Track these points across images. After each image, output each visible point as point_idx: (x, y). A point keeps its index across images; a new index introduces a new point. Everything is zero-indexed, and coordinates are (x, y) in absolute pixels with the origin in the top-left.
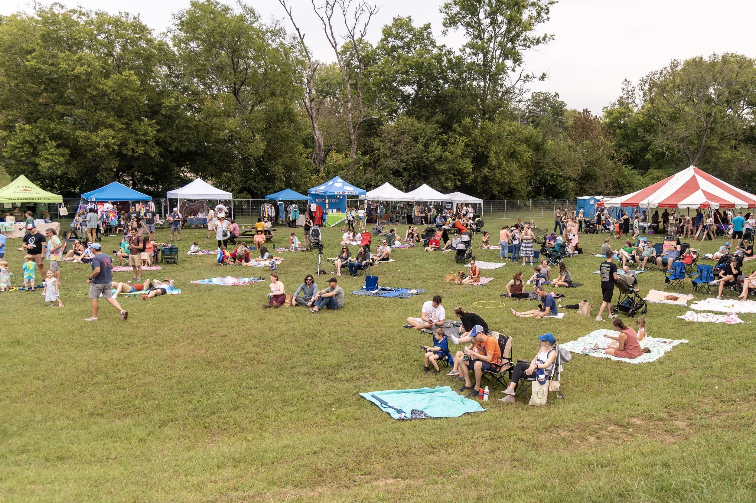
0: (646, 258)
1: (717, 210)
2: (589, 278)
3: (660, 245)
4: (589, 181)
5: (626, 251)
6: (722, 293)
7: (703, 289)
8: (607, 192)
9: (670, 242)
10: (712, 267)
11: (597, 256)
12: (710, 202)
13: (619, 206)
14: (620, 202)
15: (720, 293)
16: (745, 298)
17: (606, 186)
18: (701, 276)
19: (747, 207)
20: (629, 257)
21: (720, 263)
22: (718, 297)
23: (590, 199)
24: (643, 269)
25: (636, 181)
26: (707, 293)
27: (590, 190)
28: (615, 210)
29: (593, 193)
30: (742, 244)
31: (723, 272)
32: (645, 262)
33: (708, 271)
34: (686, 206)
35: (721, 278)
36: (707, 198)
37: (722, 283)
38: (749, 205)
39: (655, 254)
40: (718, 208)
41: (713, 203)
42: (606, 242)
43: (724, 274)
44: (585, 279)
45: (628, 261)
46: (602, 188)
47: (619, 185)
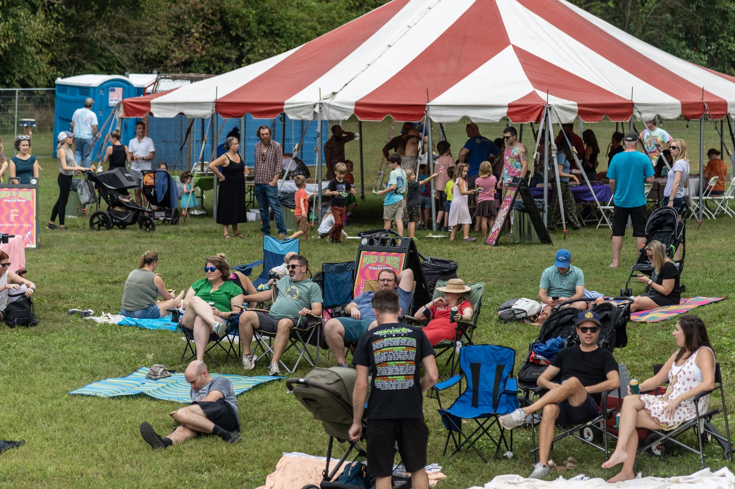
0: (284, 323)
1: (568, 127)
2: (51, 417)
3: (342, 268)
4: (109, 12)
5: (207, 297)
6: (553, 454)
7: (483, 441)
8: (179, 55)
9: (382, 257)
10: (513, 352)
11: (100, 320)
12: (542, 95)
13: (207, 112)
14: (211, 98)
15: (544, 452)
16: (628, 467)
17: (179, 33)
18: (475, 390)
19: (677, 113)
20: (217, 323)
21: (545, 336)
22: (539, 468)
23: (106, 87)
24: (275, 368)
25: (293, 12)
26: (498, 456)
27: (116, 50)
28: (196, 129)
29: (125, 61)
30: (644, 257)
31: (552, 370)
32: (280, 340)
33: (500, 369)
34: (459, 114)
35: (544, 391)
36: (535, 83)
37: (550, 411)
38: (685, 106)
39: (317, 306)
40: (571, 118)
41: (553, 100)
42: (148, 261)
43: (557, 379)
44: (31, 421)
45: (213, 337)
46: (163, 42)
47: (227, 28)
